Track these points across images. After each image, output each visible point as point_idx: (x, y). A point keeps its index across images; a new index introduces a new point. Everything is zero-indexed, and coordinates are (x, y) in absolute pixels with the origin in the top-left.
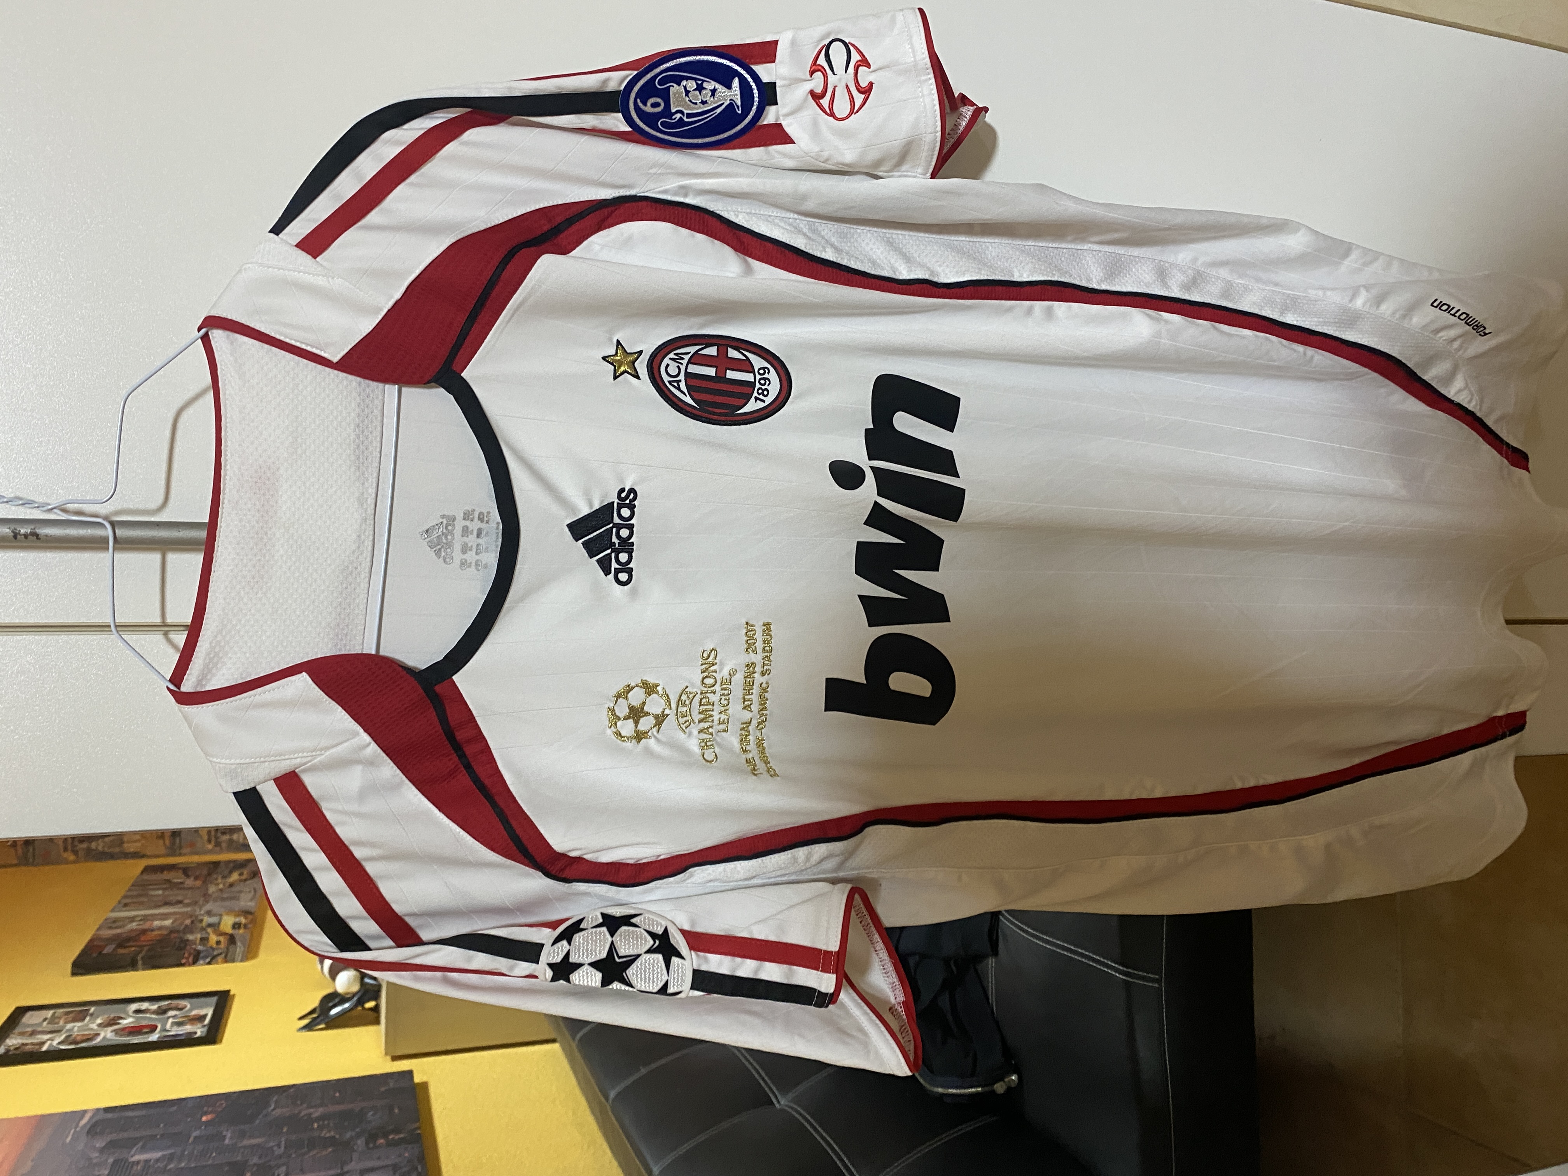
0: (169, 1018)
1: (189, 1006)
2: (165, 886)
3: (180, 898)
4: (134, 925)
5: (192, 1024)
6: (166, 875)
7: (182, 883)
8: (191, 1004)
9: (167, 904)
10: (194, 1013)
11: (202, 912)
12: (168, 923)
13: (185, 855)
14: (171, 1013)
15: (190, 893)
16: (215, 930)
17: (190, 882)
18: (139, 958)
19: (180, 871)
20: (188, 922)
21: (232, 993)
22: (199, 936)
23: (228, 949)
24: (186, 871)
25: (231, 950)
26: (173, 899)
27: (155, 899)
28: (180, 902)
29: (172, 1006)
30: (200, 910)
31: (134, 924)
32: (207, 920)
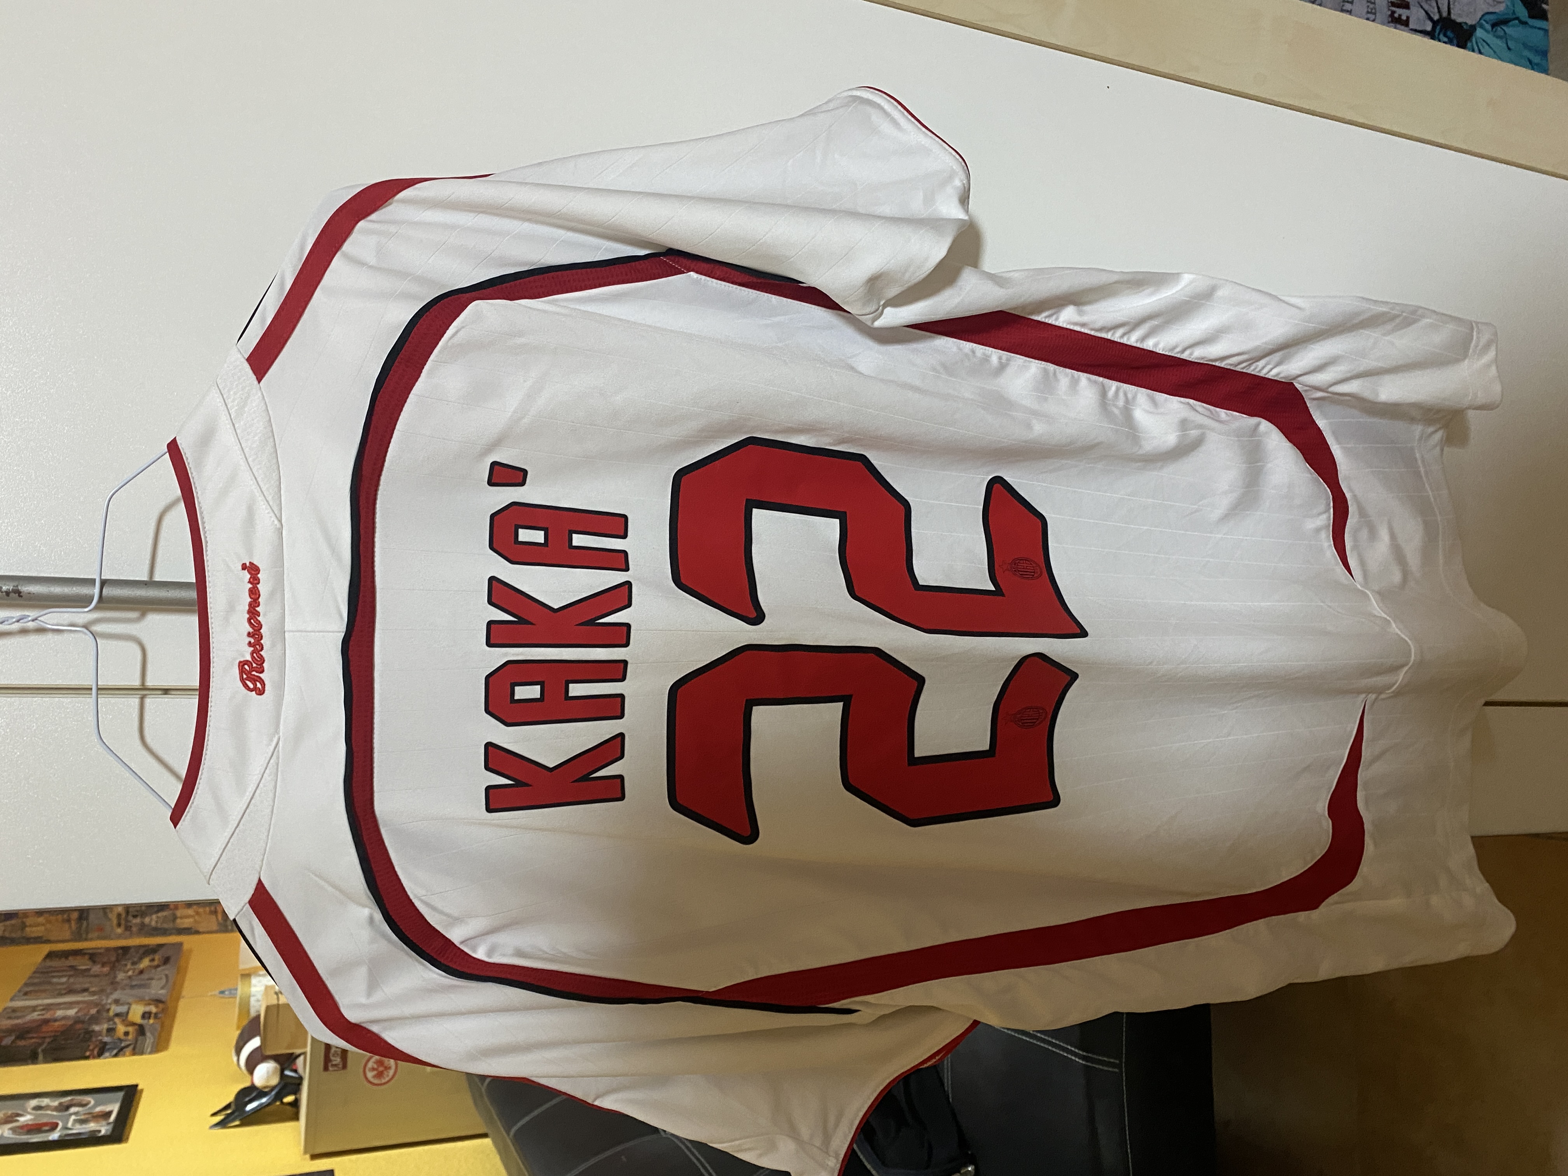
0: (71, 1114)
1: (92, 1102)
2: (69, 973)
3: (86, 986)
4: (35, 1015)
5: (97, 1122)
6: (72, 961)
7: (88, 970)
8: (94, 1099)
9: (71, 991)
10: (98, 1109)
11: (109, 1001)
12: (72, 1012)
13: (91, 940)
14: (73, 1110)
15: (96, 980)
16: (123, 1021)
17: (96, 969)
18: (40, 1050)
19: (87, 957)
20: (93, 1011)
21: (140, 1087)
22: (105, 1026)
23: (136, 1041)
24: (93, 956)
25: (139, 1042)
26: (78, 987)
27: (59, 987)
28: (85, 990)
29: (74, 1102)
30: (108, 997)
31: (36, 1013)
32: (115, 1009)
